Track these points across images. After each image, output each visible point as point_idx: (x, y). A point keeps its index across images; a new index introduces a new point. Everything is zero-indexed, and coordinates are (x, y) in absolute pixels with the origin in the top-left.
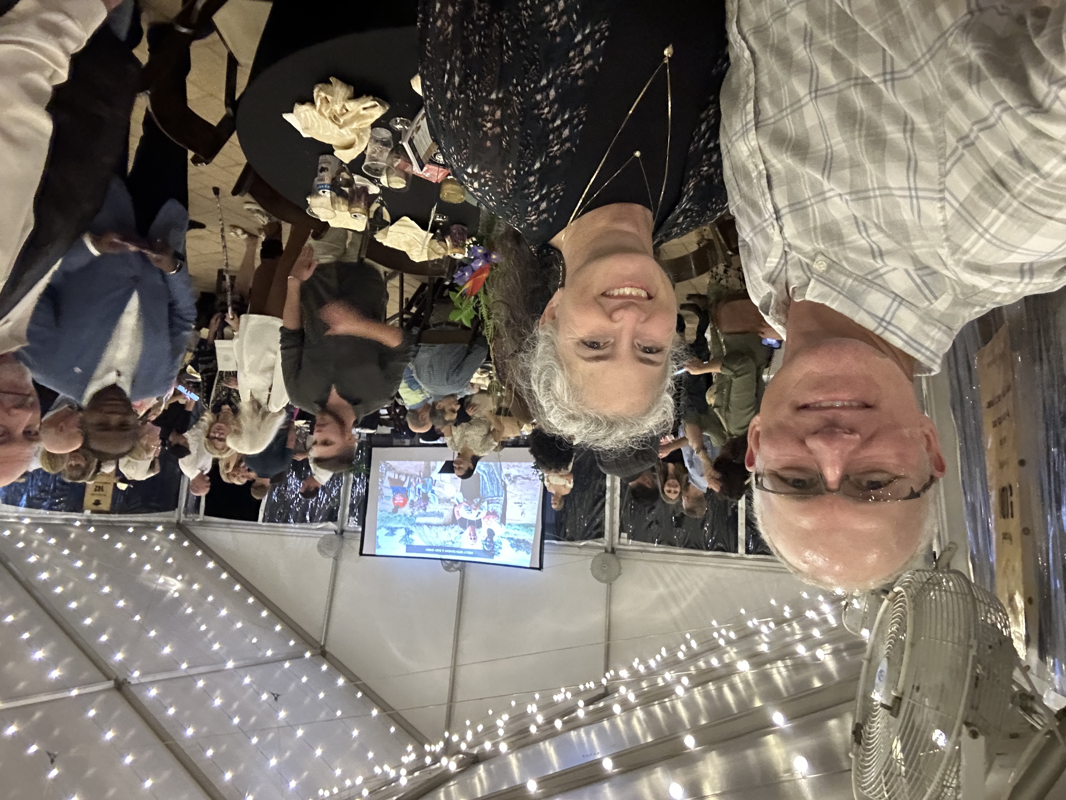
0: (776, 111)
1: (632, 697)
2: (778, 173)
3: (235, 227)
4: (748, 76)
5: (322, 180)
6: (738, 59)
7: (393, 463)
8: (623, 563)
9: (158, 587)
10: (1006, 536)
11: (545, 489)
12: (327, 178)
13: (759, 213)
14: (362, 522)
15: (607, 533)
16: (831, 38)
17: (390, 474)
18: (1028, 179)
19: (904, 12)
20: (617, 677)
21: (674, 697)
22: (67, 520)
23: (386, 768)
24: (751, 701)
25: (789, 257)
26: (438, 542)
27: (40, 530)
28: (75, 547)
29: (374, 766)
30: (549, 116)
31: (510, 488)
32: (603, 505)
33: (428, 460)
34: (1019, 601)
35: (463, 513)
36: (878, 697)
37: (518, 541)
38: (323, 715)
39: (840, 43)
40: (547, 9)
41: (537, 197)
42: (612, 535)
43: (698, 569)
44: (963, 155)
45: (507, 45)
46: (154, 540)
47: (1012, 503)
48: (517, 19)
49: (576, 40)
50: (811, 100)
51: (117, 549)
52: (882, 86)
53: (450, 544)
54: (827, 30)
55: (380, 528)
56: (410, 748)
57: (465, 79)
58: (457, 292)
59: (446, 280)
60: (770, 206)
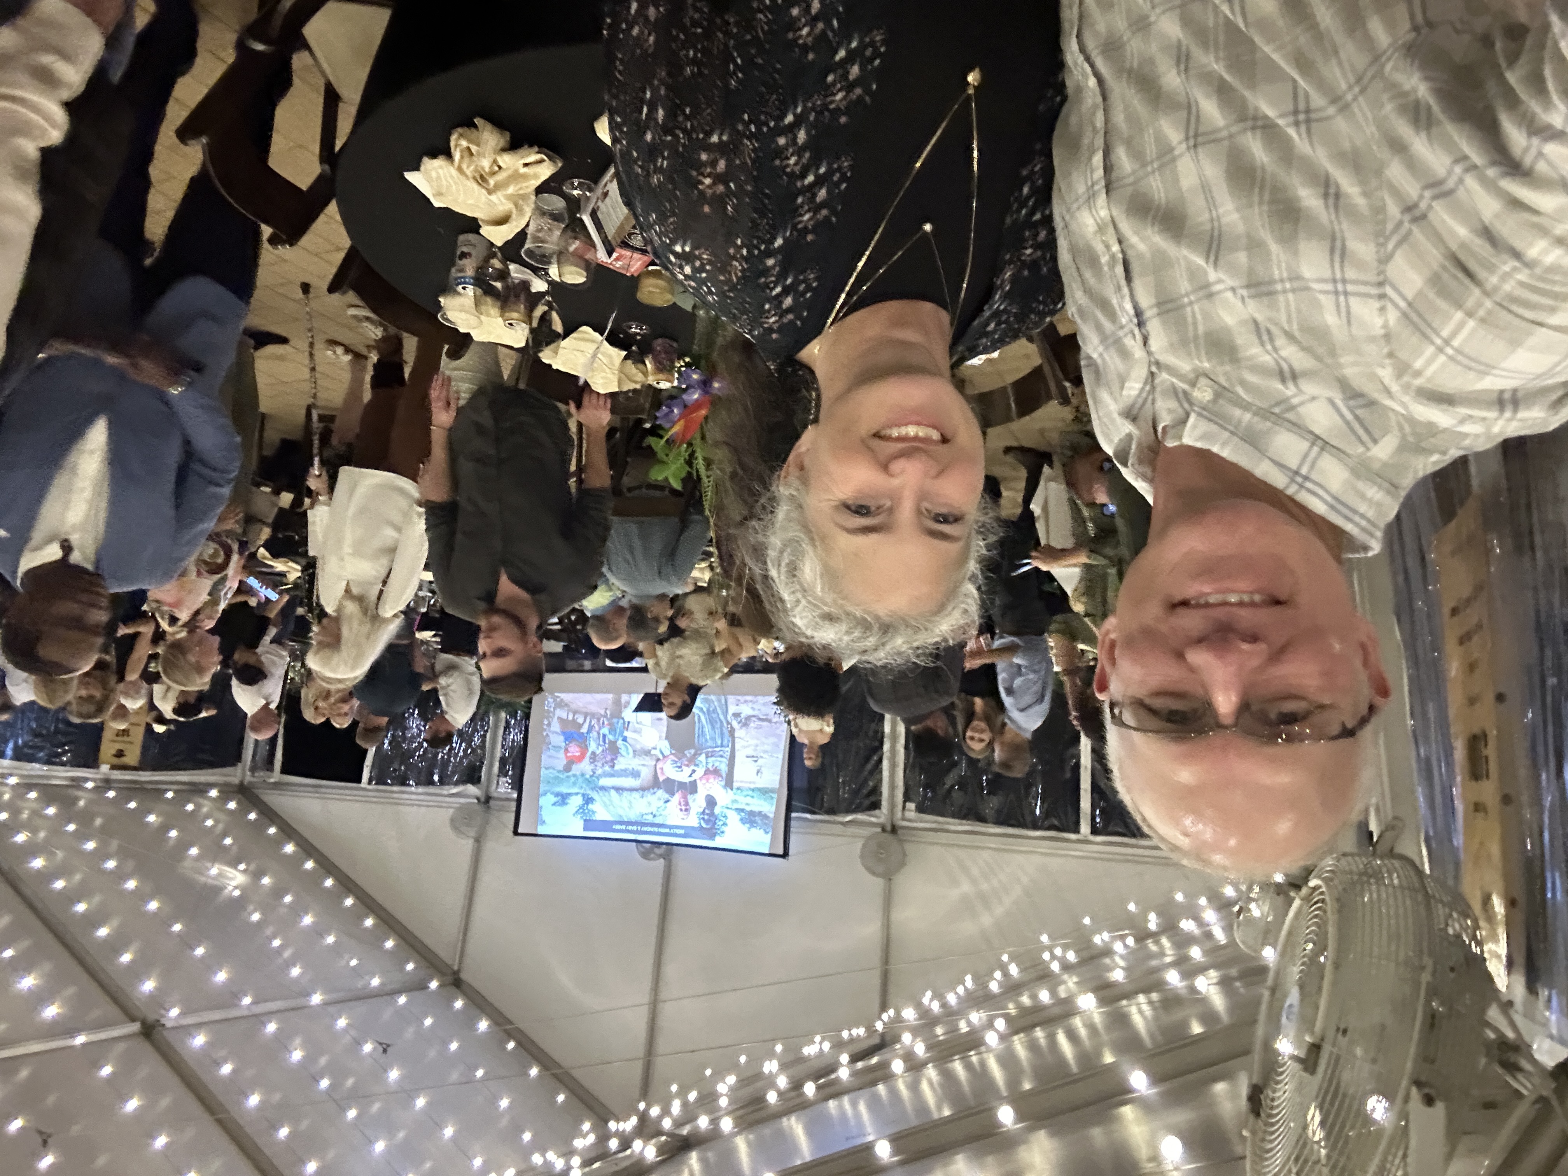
0: (1137, 166)
1: (920, 1049)
2: (1140, 256)
3: (333, 343)
4: (1094, 114)
5: (462, 270)
6: (1079, 89)
7: (566, 697)
8: (909, 847)
9: (210, 881)
10: (1478, 807)
11: (792, 738)
12: (469, 267)
13: (1112, 316)
14: (518, 785)
15: (885, 803)
16: (1217, 59)
17: (561, 713)
18: (1507, 268)
19: (1322, 26)
20: (898, 1019)
21: (983, 1049)
22: (73, 779)
23: (551, 1156)
24: (1099, 1055)
25: (1157, 381)
26: (632, 816)
27: (33, 795)
28: (84, 819)
29: (532, 1154)
30: (797, 169)
31: (739, 733)
32: (880, 761)
33: (618, 692)
34: (1499, 906)
35: (669, 771)
36: (1285, 1046)
37: (752, 813)
38: (455, 1076)
39: (1229, 68)
40: (795, 12)
41: (778, 289)
42: (892, 806)
43: (1019, 858)
44: (1409, 233)
45: (736, 64)
46: (205, 810)
47: (1487, 758)
48: (748, 24)
49: (837, 58)
50: (1188, 148)
51: (148, 823)
52: (1292, 132)
53: (649, 819)
54: (1212, 49)
55: (545, 794)
56: (586, 1126)
57: (671, 114)
58: (661, 437)
59: (645, 421)
60: (1129, 307)
